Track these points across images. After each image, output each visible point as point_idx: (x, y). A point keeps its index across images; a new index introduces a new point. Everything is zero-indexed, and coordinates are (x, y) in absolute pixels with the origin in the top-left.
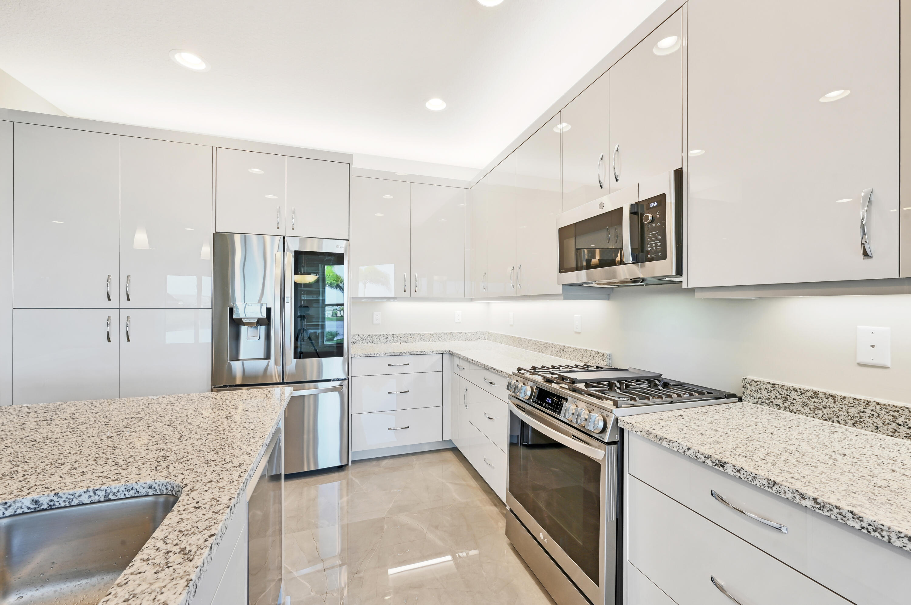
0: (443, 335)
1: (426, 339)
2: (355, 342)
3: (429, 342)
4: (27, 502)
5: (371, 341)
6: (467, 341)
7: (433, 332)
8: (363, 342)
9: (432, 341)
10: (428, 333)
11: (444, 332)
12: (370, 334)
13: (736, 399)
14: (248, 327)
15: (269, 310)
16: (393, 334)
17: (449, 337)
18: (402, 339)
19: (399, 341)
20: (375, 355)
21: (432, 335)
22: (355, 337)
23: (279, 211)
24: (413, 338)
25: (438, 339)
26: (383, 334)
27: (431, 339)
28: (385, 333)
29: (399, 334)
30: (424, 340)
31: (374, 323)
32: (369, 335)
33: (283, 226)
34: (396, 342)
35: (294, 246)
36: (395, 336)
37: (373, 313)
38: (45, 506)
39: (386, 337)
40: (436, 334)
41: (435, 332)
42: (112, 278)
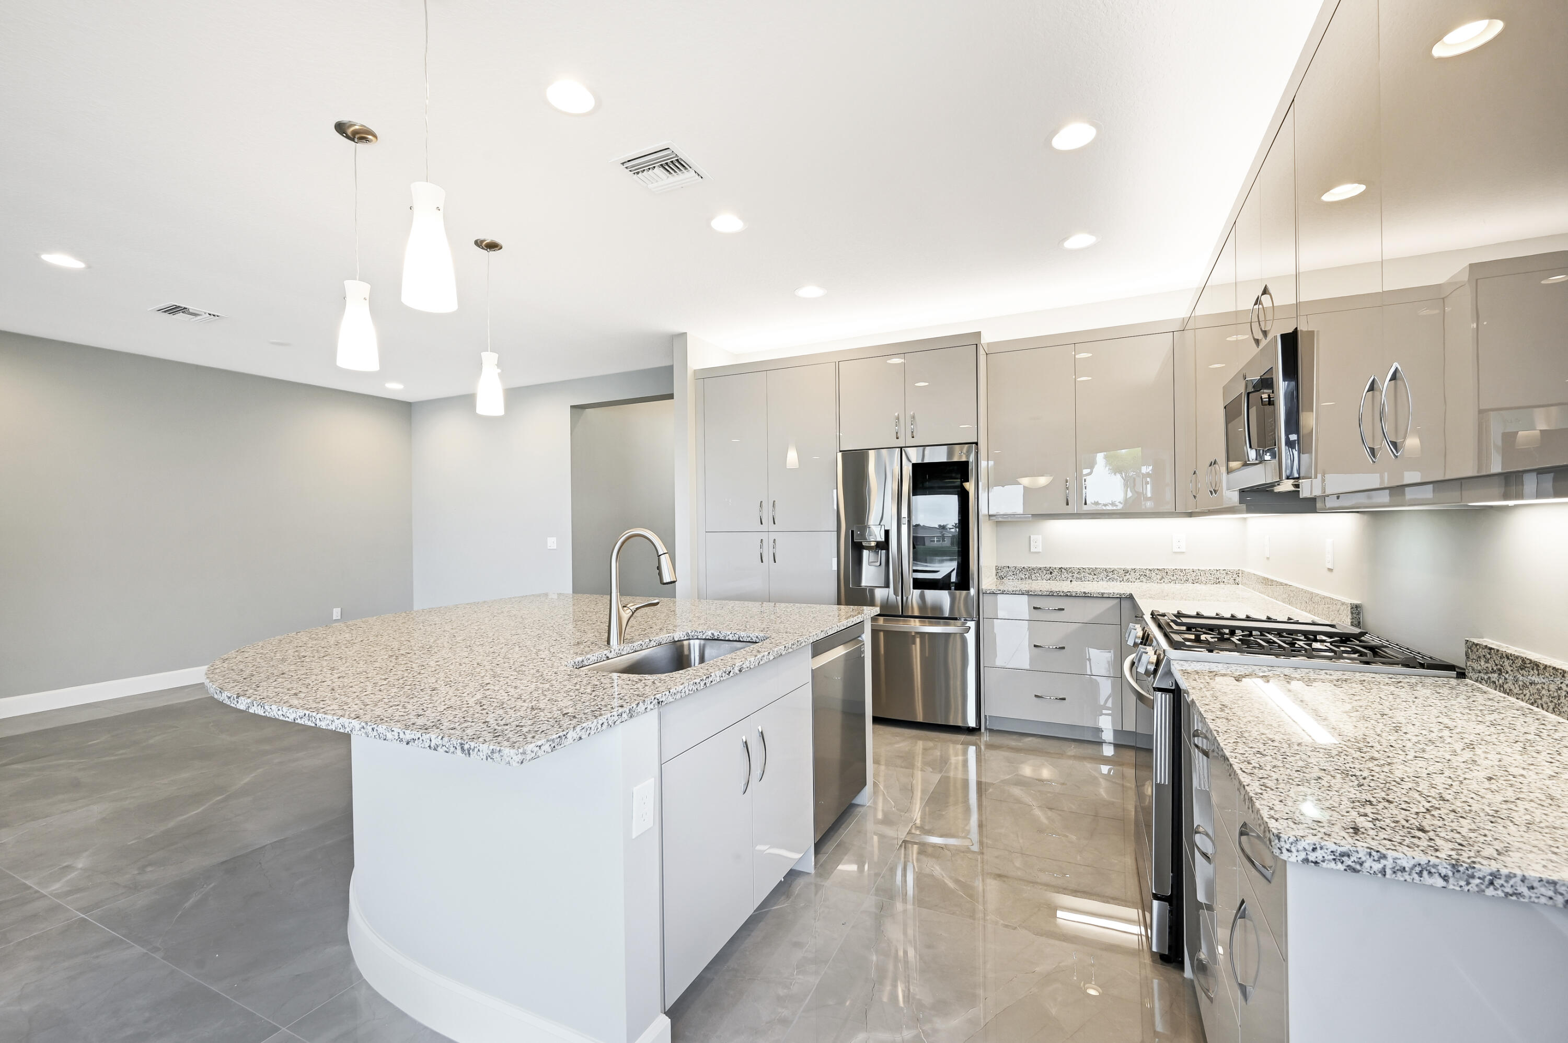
0: (1148, 572)
1: (1116, 577)
2: (1003, 577)
3: (1122, 583)
4: (709, 633)
5: (1027, 576)
6: (1196, 585)
7: (1129, 567)
8: (1016, 577)
9: (1128, 580)
10: (1120, 569)
11: (1150, 568)
12: (1025, 566)
13: (1454, 674)
14: (869, 551)
15: (887, 533)
16: (1060, 567)
17: (1159, 577)
18: (1076, 575)
19: (1071, 578)
20: (1014, 592)
21: (1126, 572)
22: (1004, 570)
23: (898, 418)
24: (1093, 574)
25: (1139, 579)
26: (1045, 566)
27: (1125, 578)
28: (1048, 566)
29: (1070, 568)
30: (1113, 579)
31: (1031, 551)
32: (1024, 568)
33: (901, 435)
34: (1065, 579)
35: (915, 456)
36: (1063, 570)
37: (1030, 537)
38: (716, 638)
39: (1049, 572)
40: (1134, 570)
41: (1133, 567)
42: (763, 504)
